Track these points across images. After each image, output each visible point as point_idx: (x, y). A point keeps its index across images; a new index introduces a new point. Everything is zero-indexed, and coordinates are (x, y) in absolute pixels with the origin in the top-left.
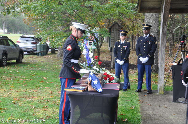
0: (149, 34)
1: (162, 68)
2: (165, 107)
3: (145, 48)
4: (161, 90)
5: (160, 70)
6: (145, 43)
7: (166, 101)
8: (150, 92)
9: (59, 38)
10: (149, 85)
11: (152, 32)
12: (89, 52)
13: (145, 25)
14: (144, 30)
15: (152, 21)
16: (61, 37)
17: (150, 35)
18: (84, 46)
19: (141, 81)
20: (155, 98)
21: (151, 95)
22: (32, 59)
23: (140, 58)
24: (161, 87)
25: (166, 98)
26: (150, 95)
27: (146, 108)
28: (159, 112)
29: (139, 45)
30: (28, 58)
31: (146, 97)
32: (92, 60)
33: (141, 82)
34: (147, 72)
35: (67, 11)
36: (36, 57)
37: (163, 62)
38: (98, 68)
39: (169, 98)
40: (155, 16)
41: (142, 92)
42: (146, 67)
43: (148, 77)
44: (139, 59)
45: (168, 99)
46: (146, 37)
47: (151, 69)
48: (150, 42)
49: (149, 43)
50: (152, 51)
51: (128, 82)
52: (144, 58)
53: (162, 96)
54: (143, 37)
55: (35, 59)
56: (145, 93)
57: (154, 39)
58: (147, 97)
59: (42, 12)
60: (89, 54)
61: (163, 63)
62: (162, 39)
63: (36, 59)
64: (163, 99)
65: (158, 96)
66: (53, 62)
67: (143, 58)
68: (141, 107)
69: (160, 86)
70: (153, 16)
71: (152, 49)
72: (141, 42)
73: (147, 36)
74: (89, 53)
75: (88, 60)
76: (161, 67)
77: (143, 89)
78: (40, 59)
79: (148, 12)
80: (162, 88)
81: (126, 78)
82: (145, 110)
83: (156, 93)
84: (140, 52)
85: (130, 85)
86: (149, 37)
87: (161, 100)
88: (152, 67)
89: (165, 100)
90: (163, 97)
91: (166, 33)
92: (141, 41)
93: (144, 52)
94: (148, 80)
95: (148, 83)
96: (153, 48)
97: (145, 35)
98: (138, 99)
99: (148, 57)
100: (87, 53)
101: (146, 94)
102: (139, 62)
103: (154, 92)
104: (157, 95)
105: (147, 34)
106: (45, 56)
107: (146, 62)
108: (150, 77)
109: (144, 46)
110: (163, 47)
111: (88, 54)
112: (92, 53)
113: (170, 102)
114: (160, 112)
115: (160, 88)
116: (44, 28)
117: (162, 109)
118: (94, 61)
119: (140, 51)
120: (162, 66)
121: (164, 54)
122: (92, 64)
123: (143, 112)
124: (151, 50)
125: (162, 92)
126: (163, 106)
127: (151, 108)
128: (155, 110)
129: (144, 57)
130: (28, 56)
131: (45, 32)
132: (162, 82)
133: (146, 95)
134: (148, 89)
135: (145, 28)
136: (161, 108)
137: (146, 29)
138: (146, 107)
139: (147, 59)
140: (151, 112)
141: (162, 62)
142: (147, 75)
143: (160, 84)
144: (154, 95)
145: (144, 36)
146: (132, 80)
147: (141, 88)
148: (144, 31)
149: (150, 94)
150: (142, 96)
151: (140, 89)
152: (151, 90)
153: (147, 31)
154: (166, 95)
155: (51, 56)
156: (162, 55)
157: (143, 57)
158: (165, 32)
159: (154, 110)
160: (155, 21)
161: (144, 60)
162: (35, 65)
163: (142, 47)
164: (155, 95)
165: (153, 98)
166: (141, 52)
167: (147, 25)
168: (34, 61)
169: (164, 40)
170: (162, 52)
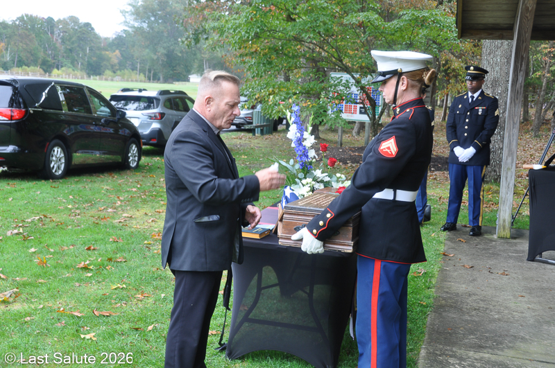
0: (480, 91)
1: (509, 173)
2: (503, 274)
3: (468, 124)
4: (504, 228)
5: (504, 179)
6: (468, 113)
7: (511, 257)
8: (477, 231)
9: (283, 98)
10: (476, 215)
11: (499, 84)
12: (305, 133)
13: (472, 68)
14: (469, 80)
15: (499, 60)
16: (288, 94)
17: (482, 92)
18: (291, 118)
19: (457, 205)
20: (484, 249)
21: (477, 239)
22: (238, 141)
23: (455, 149)
24: (504, 221)
25: (514, 248)
26: (475, 240)
27: (456, 274)
28: (483, 288)
29: (454, 118)
30: (232, 138)
31: (462, 245)
32: (312, 153)
33: (455, 205)
34: (472, 182)
35: (303, 35)
36: (249, 138)
37: (513, 159)
38: (327, 174)
39: (522, 249)
40: (506, 47)
41: (458, 231)
42: (470, 171)
43: (474, 195)
44: (452, 151)
45: (517, 252)
46: (473, 97)
47: (483, 175)
48: (480, 110)
49: (480, 113)
50: (485, 132)
51: (425, 206)
52: (465, 149)
53: (505, 243)
54: (465, 97)
55: (244, 142)
56: (465, 233)
57: (493, 103)
58: (465, 246)
59: (248, 37)
60: (306, 139)
61: (512, 162)
62: (511, 103)
63: (247, 142)
64: (504, 251)
65: (494, 243)
66: (282, 149)
67: (462, 149)
68: (442, 271)
69: (501, 218)
71: (485, 126)
72: (459, 109)
73: (476, 95)
74: (304, 137)
75: (299, 152)
76: (507, 173)
77: (459, 223)
78: (256, 141)
79: (483, 36)
80: (508, 224)
81: (421, 197)
82: (450, 282)
83: (492, 235)
84: (456, 134)
85: (430, 213)
86: (480, 98)
87: (498, 255)
88: (484, 170)
89: (510, 254)
90: (506, 247)
91: (521, 89)
92: (460, 106)
93: (466, 134)
94: (472, 202)
95: (472, 209)
96: (488, 125)
97: (469, 93)
98: (442, 249)
99: (476, 146)
100: (299, 135)
101: (467, 237)
102: (454, 158)
103: (486, 232)
104: (492, 241)
105: (474, 91)
106: (267, 136)
107: (470, 160)
108: (479, 195)
109: (467, 120)
110: (514, 122)
111: (300, 139)
112: (313, 136)
113: (519, 259)
114: (487, 287)
115: (501, 222)
116: (258, 74)
117: (493, 279)
118: (317, 157)
119: (455, 131)
120: (509, 169)
121: (515, 141)
122: (311, 163)
123: (443, 287)
124: (483, 128)
125: (507, 233)
126: (498, 271)
127: (466, 276)
128: (476, 282)
129: (465, 146)
130: (234, 135)
131: (257, 82)
132: (507, 208)
133: (465, 239)
134: (472, 223)
135: (471, 76)
136: (493, 276)
137: (474, 77)
138: (455, 271)
139: (471, 151)
140: (464, 286)
141: (509, 160)
142: (472, 190)
143: (501, 215)
144: (486, 238)
145: (467, 94)
146: (444, 199)
147: (456, 223)
148: (468, 83)
149: (475, 237)
150: (455, 242)
151: (452, 223)
152: (479, 228)
153: (474, 83)
154: (514, 241)
155: (279, 136)
156: (510, 143)
157: (461, 147)
158: (518, 85)
159: (474, 280)
160: (506, 60)
161: (464, 154)
162: (241, 155)
163: (461, 121)
164: (489, 240)
165: (479, 249)
166: (458, 134)
167: (476, 68)
168: (241, 146)
169: (517, 107)
170: (509, 136)
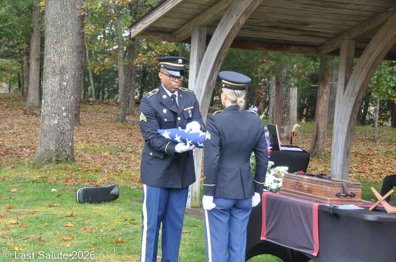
4: (195, 199)
5: (196, 158)
15: (66, 49)
24: (195, 193)
62: (205, 96)
69: (193, 191)
70: (68, 39)
79: (151, 36)
80: (198, 196)
85: (118, 192)
91: (213, 85)
125: (198, 203)
143: (193, 188)
158: (212, 82)
169: (208, 99)
